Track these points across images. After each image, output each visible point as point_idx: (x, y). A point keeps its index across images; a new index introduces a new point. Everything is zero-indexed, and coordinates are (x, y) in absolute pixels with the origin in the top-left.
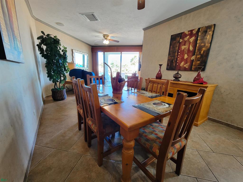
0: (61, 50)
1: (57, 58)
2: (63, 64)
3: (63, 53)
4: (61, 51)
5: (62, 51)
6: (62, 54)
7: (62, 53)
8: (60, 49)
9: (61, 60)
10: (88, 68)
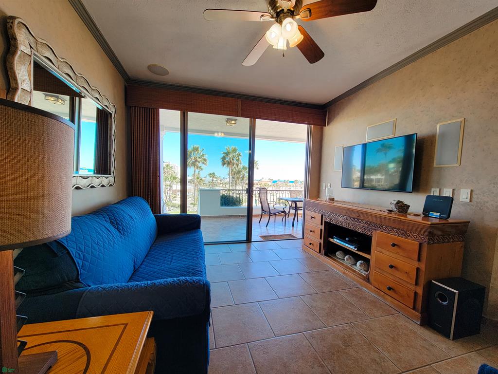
10: (111, 178)
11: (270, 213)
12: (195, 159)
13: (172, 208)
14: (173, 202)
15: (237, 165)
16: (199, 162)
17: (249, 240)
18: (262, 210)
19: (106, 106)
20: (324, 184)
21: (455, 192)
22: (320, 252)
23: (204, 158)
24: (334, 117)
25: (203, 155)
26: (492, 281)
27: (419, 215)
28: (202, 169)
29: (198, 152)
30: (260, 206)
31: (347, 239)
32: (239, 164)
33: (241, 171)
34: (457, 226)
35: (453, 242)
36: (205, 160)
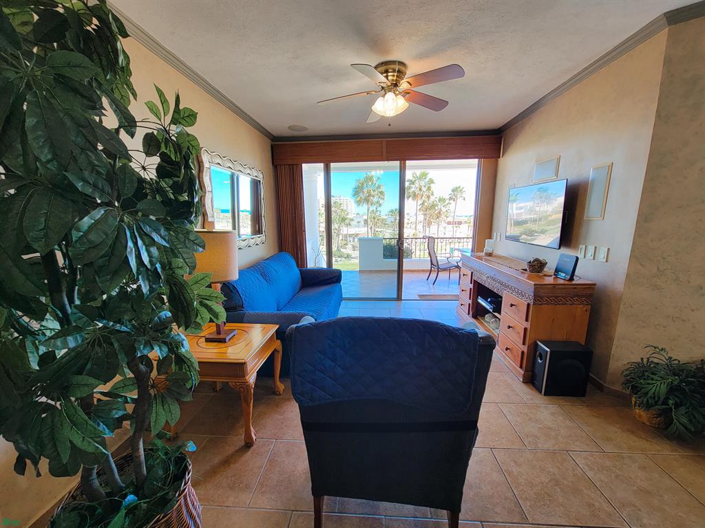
0: (140, 133)
1: (87, 221)
2: (167, 266)
3: (156, 160)
4: (134, 144)
5: (151, 144)
6: (151, 175)
7: (146, 166)
8: (129, 124)
9: (144, 235)
10: (263, 237)
11: (438, 268)
12: (369, 192)
13: (340, 259)
14: (342, 250)
15: (428, 197)
16: (374, 197)
17: (399, 298)
18: (432, 264)
19: (256, 176)
20: (495, 234)
21: (597, 250)
22: (469, 314)
23: (380, 190)
24: (509, 146)
25: (379, 187)
26: (613, 349)
27: (551, 276)
28: (380, 205)
29: (372, 183)
30: (429, 258)
31: (489, 300)
32: (431, 196)
33: (437, 205)
34: (575, 288)
35: (571, 305)
36: (382, 193)
